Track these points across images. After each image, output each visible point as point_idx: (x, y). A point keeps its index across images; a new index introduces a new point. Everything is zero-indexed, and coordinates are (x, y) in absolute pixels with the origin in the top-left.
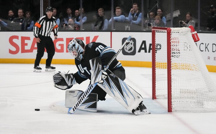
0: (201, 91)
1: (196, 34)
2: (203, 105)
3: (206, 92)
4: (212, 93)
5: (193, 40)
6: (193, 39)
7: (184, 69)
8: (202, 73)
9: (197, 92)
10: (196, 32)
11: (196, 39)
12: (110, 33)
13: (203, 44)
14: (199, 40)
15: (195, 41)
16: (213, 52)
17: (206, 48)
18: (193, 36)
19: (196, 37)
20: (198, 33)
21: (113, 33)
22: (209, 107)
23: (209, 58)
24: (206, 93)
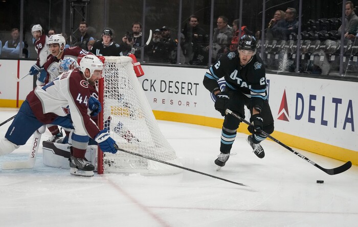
0: (144, 145)
1: (140, 66)
2: (147, 165)
3: (152, 147)
4: (160, 148)
5: (135, 75)
6: (136, 73)
7: (121, 114)
8: (146, 121)
9: (139, 147)
10: (139, 63)
11: (139, 74)
12: (17, 61)
13: (147, 80)
14: (143, 74)
15: (138, 76)
16: (161, 91)
17: (151, 86)
18: (135, 68)
19: (139, 71)
20: (141, 64)
21: (20, 61)
22: (155, 169)
23: (155, 100)
24: (151, 149)
